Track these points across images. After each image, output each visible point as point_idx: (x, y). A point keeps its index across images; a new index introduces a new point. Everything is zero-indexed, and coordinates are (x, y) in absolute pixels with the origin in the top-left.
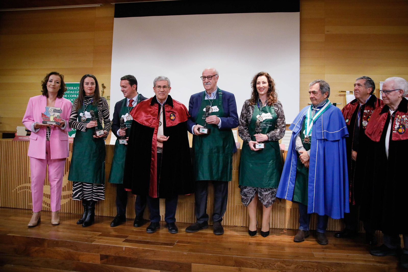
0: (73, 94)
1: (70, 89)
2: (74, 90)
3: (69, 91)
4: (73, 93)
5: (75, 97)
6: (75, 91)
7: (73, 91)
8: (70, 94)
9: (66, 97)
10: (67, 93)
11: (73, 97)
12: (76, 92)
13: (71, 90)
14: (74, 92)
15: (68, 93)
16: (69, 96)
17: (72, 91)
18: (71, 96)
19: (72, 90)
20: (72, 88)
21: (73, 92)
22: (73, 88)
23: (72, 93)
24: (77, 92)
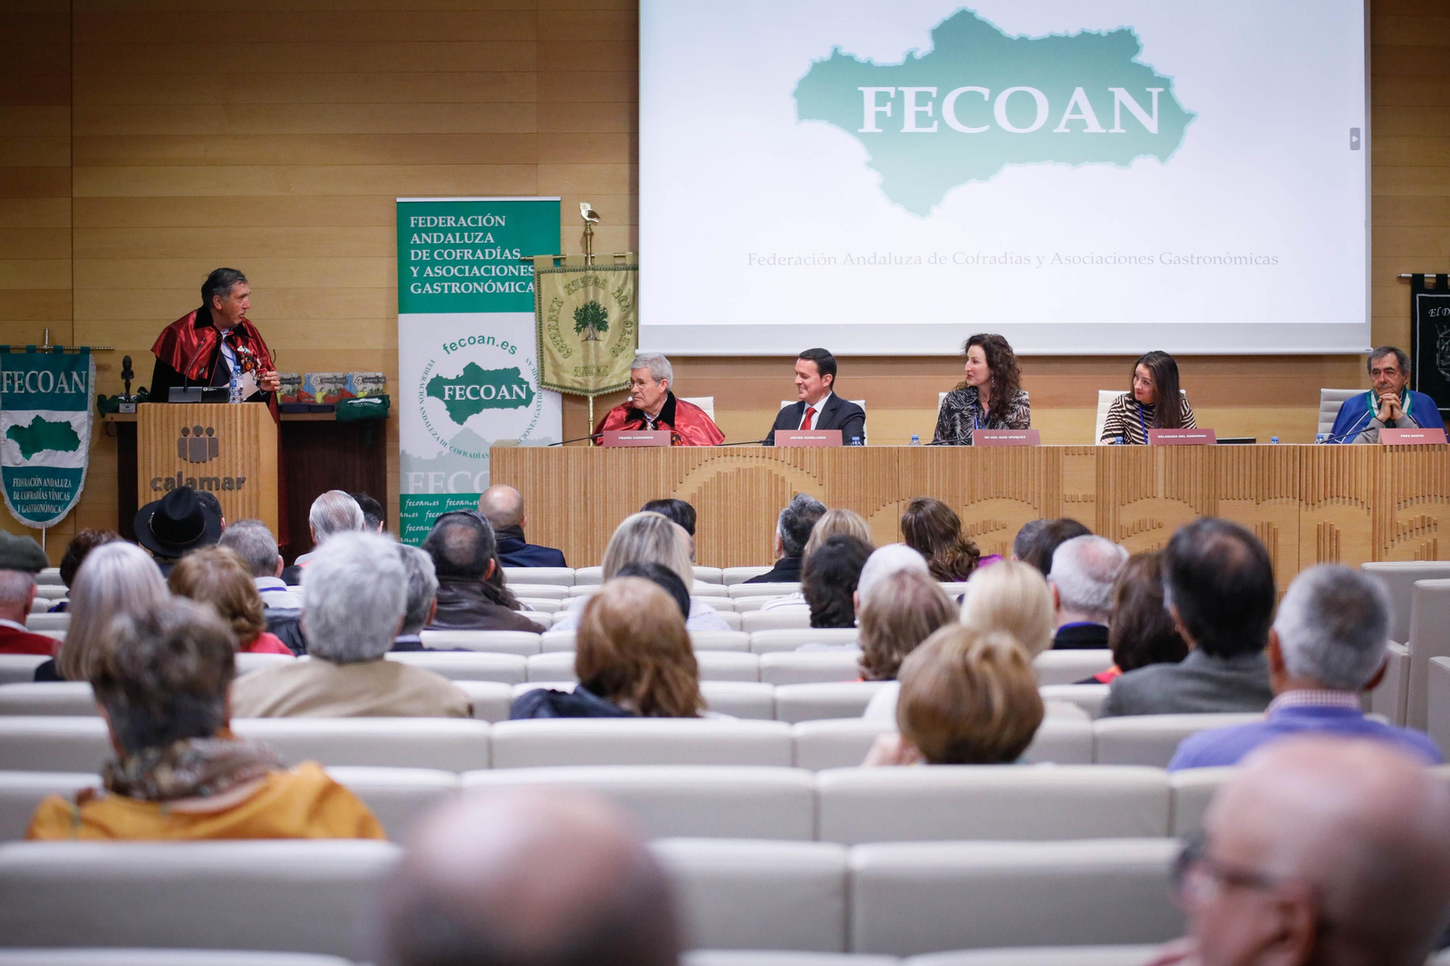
0: (455, 246)
1: (440, 225)
2: (462, 230)
3: (435, 235)
4: (458, 242)
5: (466, 258)
6: (466, 234)
7: (458, 234)
8: (443, 246)
9: (424, 259)
10: (430, 241)
11: (458, 258)
12: (469, 238)
13: (446, 231)
14: (462, 238)
15: (435, 242)
16: (440, 255)
17: (449, 235)
18: (450, 254)
19: (452, 230)
20: (451, 221)
21: (455, 239)
22: (456, 222)
23: (452, 242)
24: (476, 237)
